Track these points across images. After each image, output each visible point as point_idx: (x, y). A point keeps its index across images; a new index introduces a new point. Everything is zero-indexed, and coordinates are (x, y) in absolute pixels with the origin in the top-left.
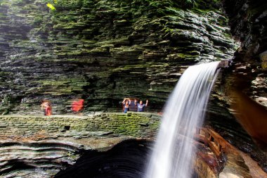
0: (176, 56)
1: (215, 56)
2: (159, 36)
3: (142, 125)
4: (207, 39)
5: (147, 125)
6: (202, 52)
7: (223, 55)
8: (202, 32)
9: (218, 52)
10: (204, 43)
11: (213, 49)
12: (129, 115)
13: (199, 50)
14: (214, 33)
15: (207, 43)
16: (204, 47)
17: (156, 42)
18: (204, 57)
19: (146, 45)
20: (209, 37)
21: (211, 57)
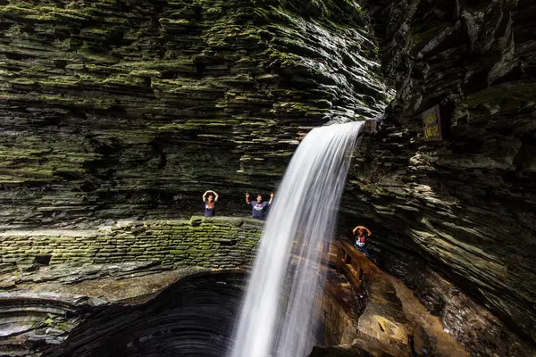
0: (289, 106)
1: (356, 111)
2: (258, 63)
3: (222, 243)
4: (343, 80)
5: (234, 242)
6: (335, 103)
7: (369, 110)
8: (336, 65)
9: (362, 105)
10: (339, 86)
11: (353, 99)
12: (196, 224)
13: (330, 98)
14: (356, 69)
15: (343, 87)
16: (339, 93)
17: (253, 75)
18: (340, 113)
19: (233, 79)
20: (348, 76)
21: (350, 113)
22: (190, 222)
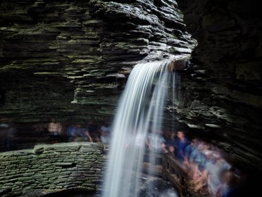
0: (113, 46)
1: (168, 44)
2: (84, 11)
3: (64, 167)
4: (155, 19)
5: (74, 165)
6: (150, 40)
7: (178, 41)
8: (149, 7)
9: (172, 38)
10: (153, 25)
11: (165, 34)
12: (39, 152)
13: (146, 36)
14: (165, 9)
15: (156, 25)
16: (153, 31)
17: (81, 21)
18: (155, 48)
20: (159, 15)
21: (164, 46)
22: (33, 151)
